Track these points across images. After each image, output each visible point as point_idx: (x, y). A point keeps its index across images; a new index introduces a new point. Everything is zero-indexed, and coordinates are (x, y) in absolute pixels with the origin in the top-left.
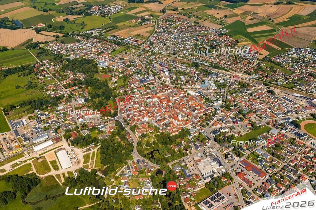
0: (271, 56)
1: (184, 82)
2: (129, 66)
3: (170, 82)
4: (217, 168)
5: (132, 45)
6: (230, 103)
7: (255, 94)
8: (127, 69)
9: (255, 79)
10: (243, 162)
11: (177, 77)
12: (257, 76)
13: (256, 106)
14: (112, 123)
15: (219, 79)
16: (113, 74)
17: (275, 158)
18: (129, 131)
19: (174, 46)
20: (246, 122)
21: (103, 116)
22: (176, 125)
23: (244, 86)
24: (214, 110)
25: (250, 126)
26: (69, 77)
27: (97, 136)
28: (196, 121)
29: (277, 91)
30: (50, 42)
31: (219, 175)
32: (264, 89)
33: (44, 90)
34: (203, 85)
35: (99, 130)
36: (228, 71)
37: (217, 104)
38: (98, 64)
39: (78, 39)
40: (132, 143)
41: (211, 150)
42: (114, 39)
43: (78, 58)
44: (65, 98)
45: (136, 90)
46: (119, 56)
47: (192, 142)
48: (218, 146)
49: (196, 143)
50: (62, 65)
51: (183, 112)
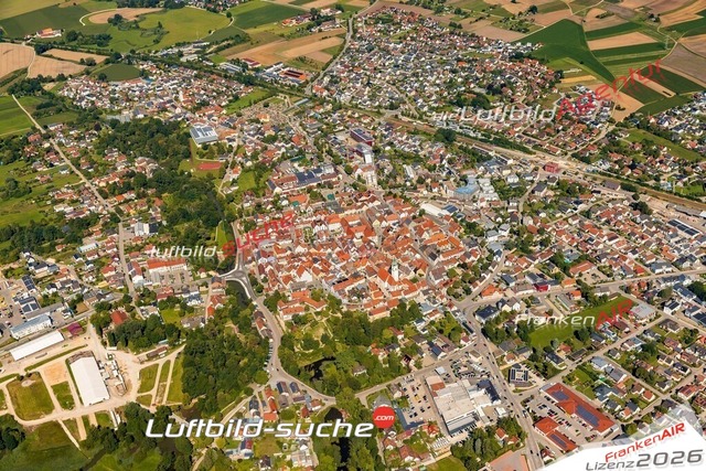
0: (646, 114)
1: (414, 181)
2: (273, 139)
3: (375, 181)
4: (484, 406)
5: (282, 86)
6: (531, 237)
7: (599, 213)
8: (266, 148)
9: (600, 173)
10: (554, 391)
11: (394, 168)
12: (607, 166)
13: (598, 243)
14: (219, 287)
15: (506, 172)
16: (230, 160)
17: (639, 381)
18: (261, 308)
19: (394, 87)
20: (569, 286)
21: (196, 270)
22: (386, 293)
23: (569, 191)
24: (487, 254)
25: (579, 298)
26: (116, 169)
27: (178, 319)
28: (437, 282)
29: (657, 206)
30: (71, 76)
31: (489, 423)
32: (623, 200)
33: (49, 202)
34: (463, 189)
35: (184, 306)
36: (530, 153)
37: (496, 238)
38: (192, 135)
39: (143, 70)
40: (267, 338)
41: (473, 358)
42: (238, 69)
43: (140, 120)
44: (101, 222)
45: (285, 203)
46: (247, 113)
47: (425, 337)
48: (492, 347)
49: (434, 342)
50: (99, 137)
51: (405, 259)
